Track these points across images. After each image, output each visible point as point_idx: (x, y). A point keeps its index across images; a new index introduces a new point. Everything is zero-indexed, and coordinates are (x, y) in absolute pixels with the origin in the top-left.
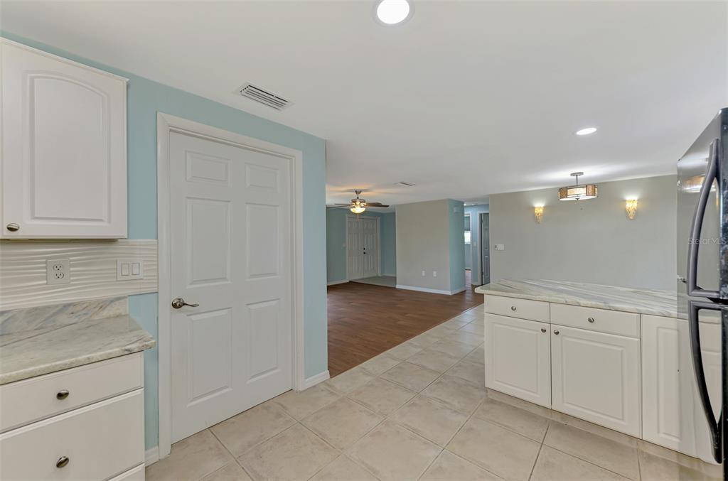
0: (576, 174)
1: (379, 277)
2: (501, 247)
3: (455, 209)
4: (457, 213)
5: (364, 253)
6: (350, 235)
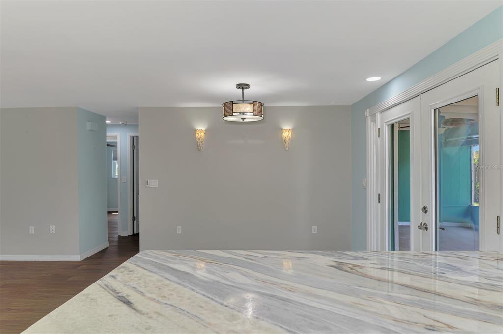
2: (154, 183)
3: (89, 126)
4: (91, 131)
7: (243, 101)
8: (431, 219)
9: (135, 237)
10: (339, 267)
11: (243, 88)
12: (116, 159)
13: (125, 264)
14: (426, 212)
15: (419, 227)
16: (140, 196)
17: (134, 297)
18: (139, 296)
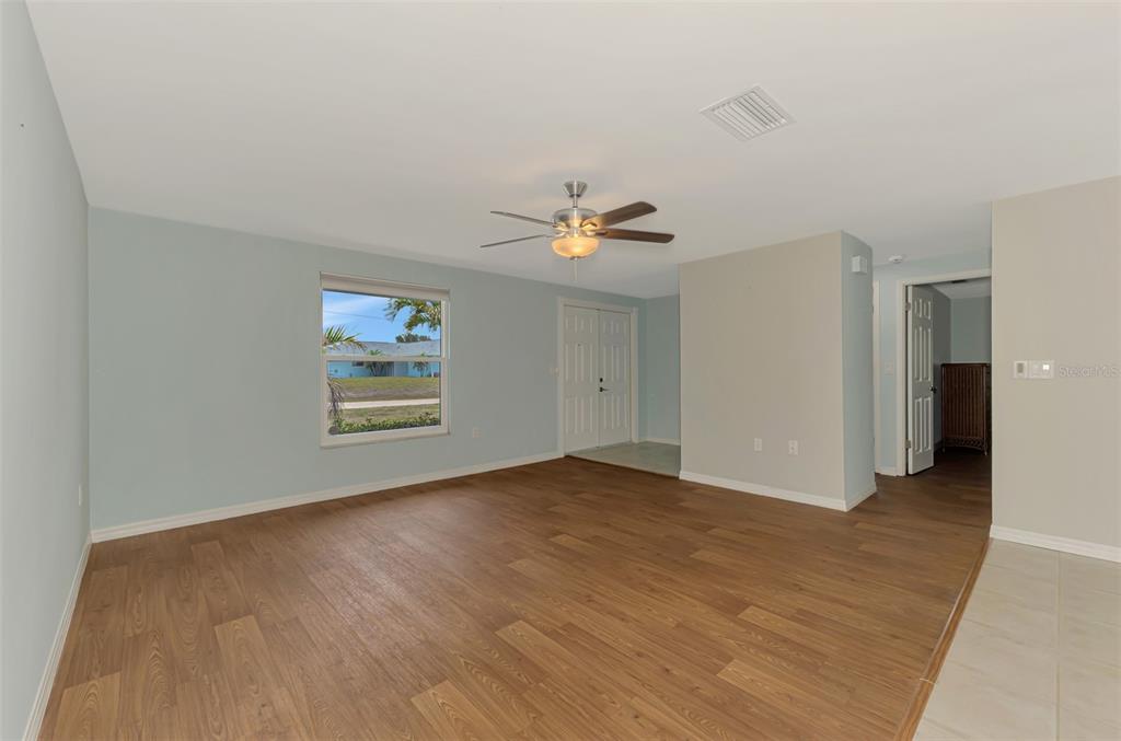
1: (636, 446)
3: (856, 264)
5: (601, 390)
6: (567, 347)
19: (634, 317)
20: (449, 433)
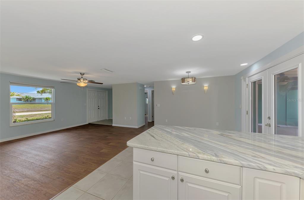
0: (188, 72)
1: (106, 120)
2: (159, 105)
3: (140, 88)
4: (141, 89)
5: (99, 108)
6: (89, 99)
7: (188, 78)
8: (273, 122)
9: (153, 122)
10: (222, 135)
11: (188, 73)
12: (147, 97)
13: (152, 128)
14: (270, 119)
15: (266, 125)
16: (154, 109)
17: (155, 136)
18: (156, 136)
19: (107, 93)
20: (54, 120)
